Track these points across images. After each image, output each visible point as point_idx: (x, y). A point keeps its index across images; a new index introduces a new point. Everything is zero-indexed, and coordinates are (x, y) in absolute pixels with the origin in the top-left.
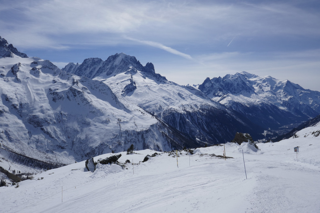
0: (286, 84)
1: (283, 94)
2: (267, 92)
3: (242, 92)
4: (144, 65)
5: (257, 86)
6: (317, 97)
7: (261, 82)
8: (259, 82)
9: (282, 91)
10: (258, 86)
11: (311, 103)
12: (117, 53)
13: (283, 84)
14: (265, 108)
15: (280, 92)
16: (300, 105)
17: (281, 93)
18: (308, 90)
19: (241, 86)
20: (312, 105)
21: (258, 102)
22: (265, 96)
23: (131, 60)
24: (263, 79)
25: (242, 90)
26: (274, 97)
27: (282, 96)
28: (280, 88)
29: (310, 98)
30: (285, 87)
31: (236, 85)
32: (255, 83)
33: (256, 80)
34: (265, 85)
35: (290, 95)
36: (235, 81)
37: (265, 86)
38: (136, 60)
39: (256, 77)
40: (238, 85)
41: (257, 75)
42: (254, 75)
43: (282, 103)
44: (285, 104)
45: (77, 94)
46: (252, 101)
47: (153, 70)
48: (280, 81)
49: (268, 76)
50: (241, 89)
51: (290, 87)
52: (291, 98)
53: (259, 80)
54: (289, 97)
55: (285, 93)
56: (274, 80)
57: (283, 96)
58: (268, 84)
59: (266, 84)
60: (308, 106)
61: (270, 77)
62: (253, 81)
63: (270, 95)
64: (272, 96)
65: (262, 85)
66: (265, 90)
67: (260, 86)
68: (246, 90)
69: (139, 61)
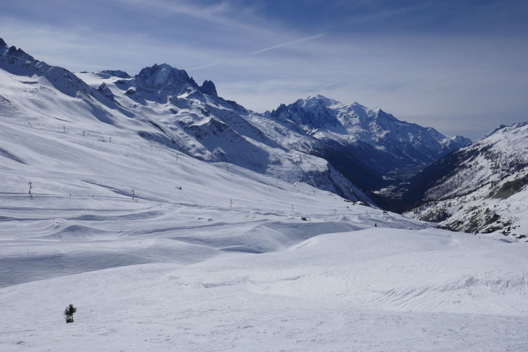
0: (379, 114)
1: (376, 128)
2: (356, 125)
3: (325, 125)
4: (200, 84)
5: (340, 117)
6: (417, 132)
7: (345, 111)
8: (342, 111)
9: (375, 124)
10: (342, 117)
11: (411, 140)
12: (156, 64)
13: (374, 114)
14: (362, 147)
15: (372, 126)
16: (400, 142)
17: (374, 127)
18: (404, 122)
19: (324, 117)
20: (413, 143)
21: (353, 139)
22: (355, 131)
23: (180, 76)
24: (348, 107)
25: (326, 122)
26: (366, 133)
27: (375, 131)
28: (371, 119)
29: (409, 133)
30: (378, 118)
31: (316, 115)
32: (336, 111)
33: (339, 109)
34: (352, 116)
35: (385, 130)
36: (314, 109)
37: (352, 118)
38: (187, 75)
39: (336, 103)
40: (319, 115)
41: (337, 101)
42: (334, 100)
43: (377, 140)
44: (381, 142)
45: (223, 128)
46: (344, 138)
47: (213, 92)
48: (369, 110)
49: (353, 102)
50: (324, 122)
51: (385, 119)
52: (387, 134)
53: (342, 109)
54: (385, 132)
55: (378, 127)
56: (363, 108)
57: (377, 131)
58: (355, 114)
59: (353, 114)
60: (409, 145)
61: (356, 103)
62: (334, 110)
63: (362, 130)
64: (363, 131)
65: (347, 115)
66: (353, 124)
67: (345, 117)
68: (331, 122)
69: (192, 78)
